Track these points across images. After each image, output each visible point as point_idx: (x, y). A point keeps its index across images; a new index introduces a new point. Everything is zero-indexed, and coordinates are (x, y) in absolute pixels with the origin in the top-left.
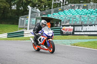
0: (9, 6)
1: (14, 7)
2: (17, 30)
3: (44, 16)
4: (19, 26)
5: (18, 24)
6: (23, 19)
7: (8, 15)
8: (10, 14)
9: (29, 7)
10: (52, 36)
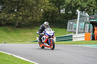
0: (58, 9)
1: (63, 11)
2: (66, 34)
3: (92, 20)
4: (68, 30)
5: (66, 28)
6: (71, 23)
7: (57, 18)
8: (58, 18)
9: (78, 11)
10: (53, 35)
